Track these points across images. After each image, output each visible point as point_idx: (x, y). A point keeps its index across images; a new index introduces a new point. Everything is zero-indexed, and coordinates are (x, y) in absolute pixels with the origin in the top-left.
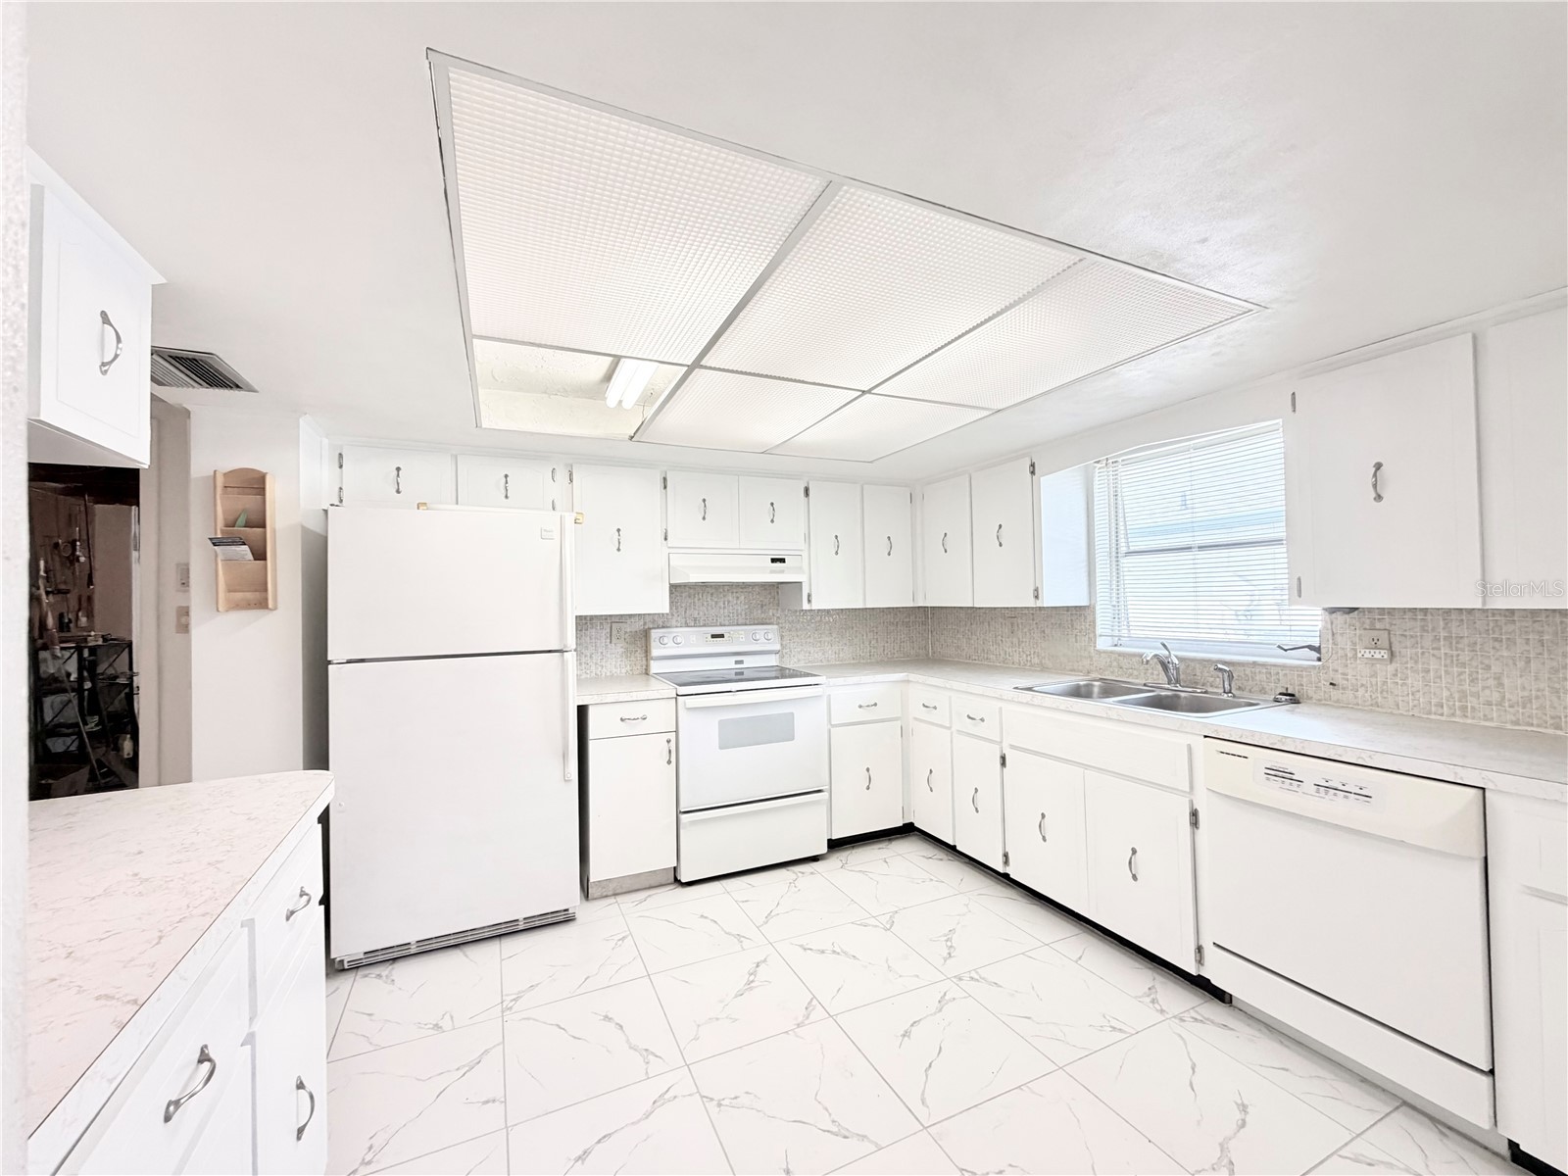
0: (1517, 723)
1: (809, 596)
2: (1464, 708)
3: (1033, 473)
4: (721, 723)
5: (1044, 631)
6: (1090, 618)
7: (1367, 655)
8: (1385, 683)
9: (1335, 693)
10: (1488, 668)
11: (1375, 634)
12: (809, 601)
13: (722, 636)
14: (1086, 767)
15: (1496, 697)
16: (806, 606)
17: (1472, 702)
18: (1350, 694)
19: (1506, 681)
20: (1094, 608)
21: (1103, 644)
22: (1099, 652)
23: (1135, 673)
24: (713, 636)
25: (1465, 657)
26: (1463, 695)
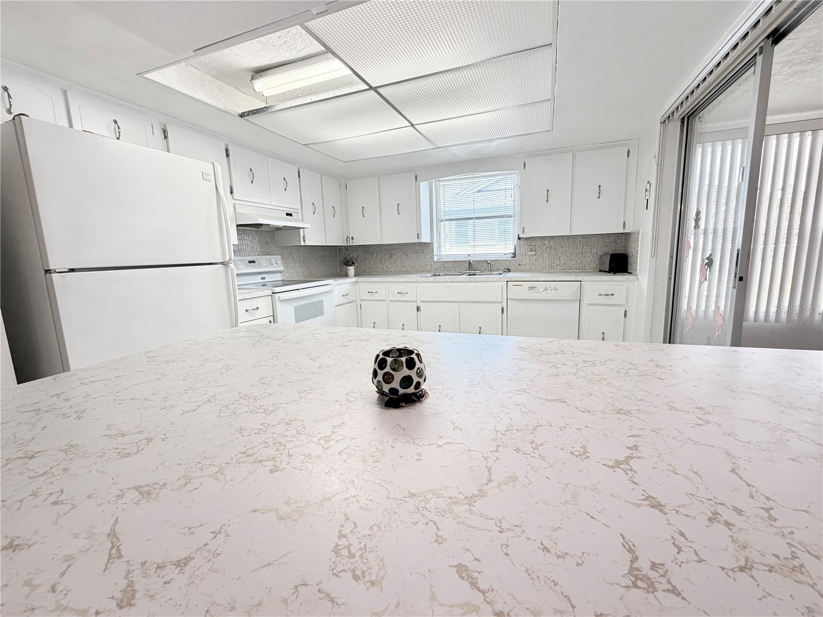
0: (563, 270)
1: (304, 237)
2: (551, 267)
3: (416, 180)
4: (296, 308)
5: (408, 256)
6: (431, 248)
7: (530, 254)
8: (533, 262)
9: (520, 268)
10: (558, 254)
11: (531, 247)
12: (304, 241)
13: (254, 262)
14: (459, 302)
15: (558, 263)
16: (303, 244)
17: (553, 265)
18: (524, 267)
19: (561, 258)
20: (433, 243)
21: (436, 259)
22: (435, 262)
23: (451, 269)
24: (250, 262)
25: (552, 252)
26: (552, 263)
